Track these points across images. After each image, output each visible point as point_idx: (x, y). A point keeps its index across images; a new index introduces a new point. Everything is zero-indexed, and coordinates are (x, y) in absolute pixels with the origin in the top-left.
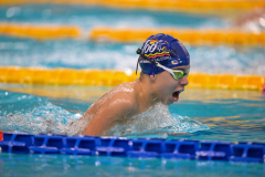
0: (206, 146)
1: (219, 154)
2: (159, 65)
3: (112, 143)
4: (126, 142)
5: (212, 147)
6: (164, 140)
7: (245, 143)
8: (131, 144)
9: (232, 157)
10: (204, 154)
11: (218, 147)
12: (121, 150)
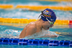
0: (52, 42)
1: (55, 44)
2: (47, 19)
3: (23, 41)
4: (27, 40)
5: (53, 42)
6: (39, 40)
7: (63, 41)
8: (29, 41)
9: (59, 45)
10: (50, 44)
11: (55, 42)
12: (26, 43)
